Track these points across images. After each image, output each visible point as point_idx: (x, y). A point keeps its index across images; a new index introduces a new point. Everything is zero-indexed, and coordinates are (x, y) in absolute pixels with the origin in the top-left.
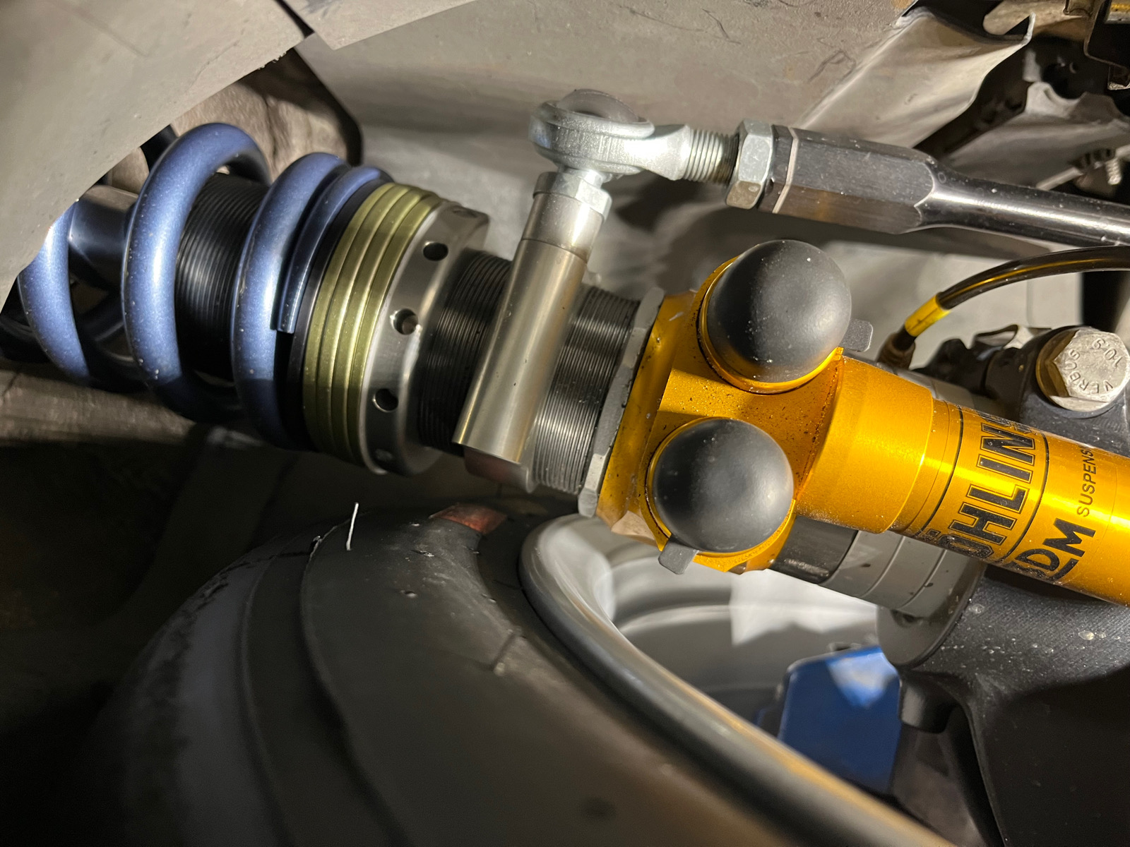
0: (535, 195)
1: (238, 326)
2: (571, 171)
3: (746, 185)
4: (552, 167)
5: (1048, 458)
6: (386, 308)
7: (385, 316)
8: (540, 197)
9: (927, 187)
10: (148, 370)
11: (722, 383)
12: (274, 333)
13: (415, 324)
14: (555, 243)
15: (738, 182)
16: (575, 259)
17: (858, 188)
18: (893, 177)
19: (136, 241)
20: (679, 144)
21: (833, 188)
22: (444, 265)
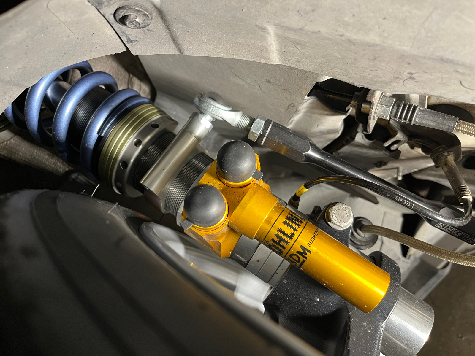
0: (190, 117)
1: (88, 129)
2: (202, 114)
3: (253, 133)
4: (198, 111)
5: (304, 227)
6: (133, 137)
7: (133, 139)
8: (191, 118)
9: (307, 149)
10: (55, 136)
11: (219, 180)
12: (98, 135)
13: (140, 145)
14: (191, 133)
15: (251, 131)
16: (196, 140)
17: (287, 143)
18: (298, 143)
19: (66, 97)
20: (237, 115)
21: (279, 141)
22: (156, 131)
